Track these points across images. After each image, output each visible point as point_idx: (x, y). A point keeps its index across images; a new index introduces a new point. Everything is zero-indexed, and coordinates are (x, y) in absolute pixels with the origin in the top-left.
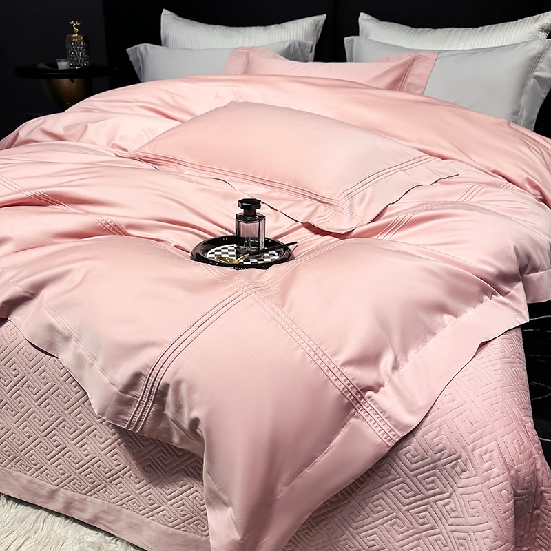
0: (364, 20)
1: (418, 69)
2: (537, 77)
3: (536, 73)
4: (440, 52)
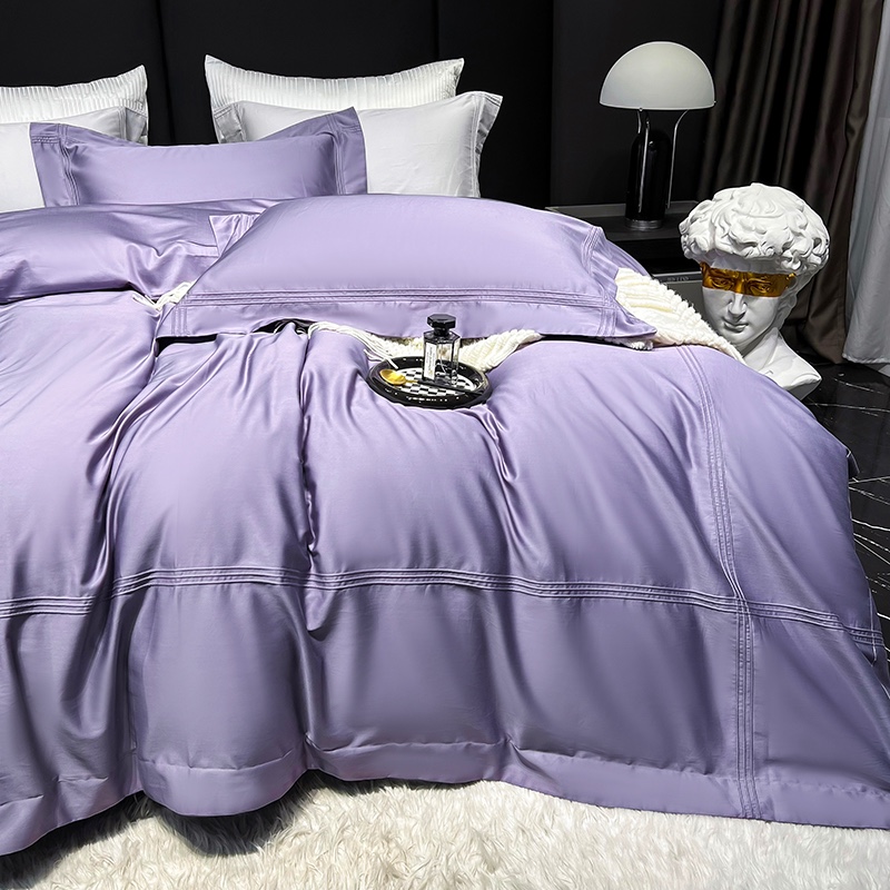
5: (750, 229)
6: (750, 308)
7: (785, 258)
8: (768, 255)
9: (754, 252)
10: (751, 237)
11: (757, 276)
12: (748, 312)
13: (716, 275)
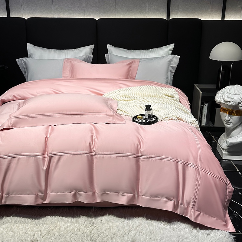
0: (109, 47)
1: (134, 65)
2: (171, 66)
3: (171, 65)
4: (140, 59)
5: (229, 98)
6: (232, 118)
7: (240, 106)
8: (234, 105)
9: (230, 104)
10: (229, 100)
11: (233, 110)
12: (231, 119)
13: (222, 109)
